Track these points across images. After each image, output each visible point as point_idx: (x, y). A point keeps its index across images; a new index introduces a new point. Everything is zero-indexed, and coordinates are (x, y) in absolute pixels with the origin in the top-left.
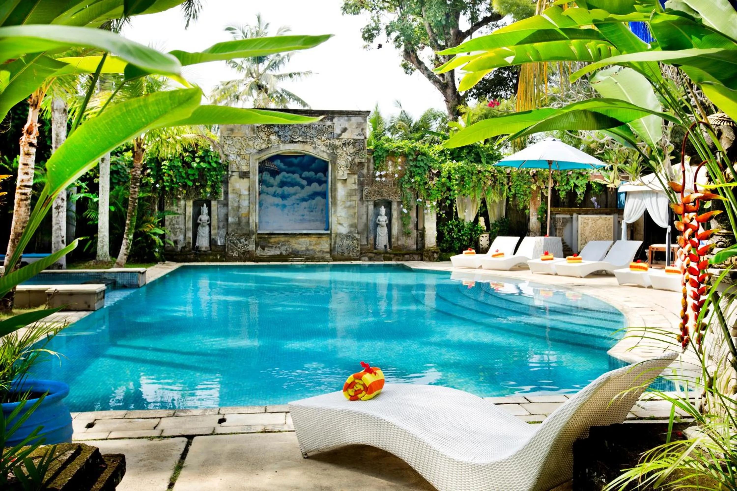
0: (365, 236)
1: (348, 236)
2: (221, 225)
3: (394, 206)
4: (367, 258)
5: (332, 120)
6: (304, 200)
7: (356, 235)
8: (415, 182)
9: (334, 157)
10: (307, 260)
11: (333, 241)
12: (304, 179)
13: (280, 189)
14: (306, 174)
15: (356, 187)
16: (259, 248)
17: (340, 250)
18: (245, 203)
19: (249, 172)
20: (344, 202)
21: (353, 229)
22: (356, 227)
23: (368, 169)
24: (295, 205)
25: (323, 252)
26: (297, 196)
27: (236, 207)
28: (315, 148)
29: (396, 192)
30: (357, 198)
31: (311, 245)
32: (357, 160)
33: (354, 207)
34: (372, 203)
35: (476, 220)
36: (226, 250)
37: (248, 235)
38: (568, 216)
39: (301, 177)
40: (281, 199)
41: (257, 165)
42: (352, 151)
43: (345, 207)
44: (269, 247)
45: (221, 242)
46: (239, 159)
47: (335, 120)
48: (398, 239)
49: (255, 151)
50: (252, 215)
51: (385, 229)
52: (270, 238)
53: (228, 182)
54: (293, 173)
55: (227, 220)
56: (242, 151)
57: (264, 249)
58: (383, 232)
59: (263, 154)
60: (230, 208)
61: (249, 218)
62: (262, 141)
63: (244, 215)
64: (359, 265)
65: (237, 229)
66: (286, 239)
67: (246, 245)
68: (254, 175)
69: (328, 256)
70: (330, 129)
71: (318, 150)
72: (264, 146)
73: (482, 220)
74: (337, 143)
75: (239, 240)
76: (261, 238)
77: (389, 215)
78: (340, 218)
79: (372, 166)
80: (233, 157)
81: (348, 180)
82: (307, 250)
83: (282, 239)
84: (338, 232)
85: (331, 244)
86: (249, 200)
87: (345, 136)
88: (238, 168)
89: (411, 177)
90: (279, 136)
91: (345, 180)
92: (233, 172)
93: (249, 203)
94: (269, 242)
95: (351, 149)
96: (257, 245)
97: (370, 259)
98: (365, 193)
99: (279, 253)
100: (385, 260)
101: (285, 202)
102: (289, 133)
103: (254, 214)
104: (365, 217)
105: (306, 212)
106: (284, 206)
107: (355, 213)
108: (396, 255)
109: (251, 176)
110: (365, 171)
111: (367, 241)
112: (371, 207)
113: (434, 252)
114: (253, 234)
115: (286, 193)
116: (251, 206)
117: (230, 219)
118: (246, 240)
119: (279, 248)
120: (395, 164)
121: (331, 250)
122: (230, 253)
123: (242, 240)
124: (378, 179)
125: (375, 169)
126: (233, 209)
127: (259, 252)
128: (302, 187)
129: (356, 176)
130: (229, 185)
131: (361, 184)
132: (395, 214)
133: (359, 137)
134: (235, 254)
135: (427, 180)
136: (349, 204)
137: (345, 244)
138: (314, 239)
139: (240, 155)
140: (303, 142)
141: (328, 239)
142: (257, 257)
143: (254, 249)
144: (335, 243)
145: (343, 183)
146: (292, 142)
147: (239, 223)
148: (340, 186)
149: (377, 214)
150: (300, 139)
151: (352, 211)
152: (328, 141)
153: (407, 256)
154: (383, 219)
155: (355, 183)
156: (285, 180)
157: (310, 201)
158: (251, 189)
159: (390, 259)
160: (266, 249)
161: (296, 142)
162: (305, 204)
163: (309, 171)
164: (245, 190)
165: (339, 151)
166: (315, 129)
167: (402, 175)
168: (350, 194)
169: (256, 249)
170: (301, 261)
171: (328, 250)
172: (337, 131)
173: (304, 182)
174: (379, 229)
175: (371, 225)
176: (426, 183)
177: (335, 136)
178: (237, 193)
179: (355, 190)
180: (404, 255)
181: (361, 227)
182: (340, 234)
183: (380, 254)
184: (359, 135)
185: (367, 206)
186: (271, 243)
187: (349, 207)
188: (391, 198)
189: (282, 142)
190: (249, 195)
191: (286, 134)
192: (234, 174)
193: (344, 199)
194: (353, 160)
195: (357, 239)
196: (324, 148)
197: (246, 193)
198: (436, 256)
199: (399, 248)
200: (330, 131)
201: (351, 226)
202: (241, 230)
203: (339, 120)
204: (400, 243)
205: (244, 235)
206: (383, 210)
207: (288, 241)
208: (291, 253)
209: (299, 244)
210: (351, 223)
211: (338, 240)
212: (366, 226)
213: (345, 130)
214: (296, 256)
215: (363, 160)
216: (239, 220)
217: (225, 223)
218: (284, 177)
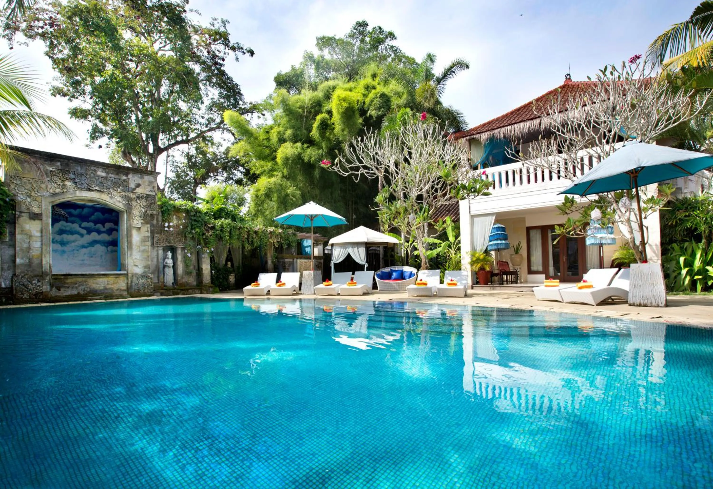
0: (156, 275)
1: (143, 276)
2: (6, 266)
3: (179, 251)
4: (159, 294)
5: (127, 176)
6: (83, 247)
7: (150, 275)
8: (196, 233)
9: (129, 209)
10: (106, 298)
11: (130, 280)
12: (83, 228)
13: (59, 236)
14: (85, 224)
15: (149, 234)
16: (54, 289)
17: (136, 287)
18: (37, 245)
19: (41, 214)
20: (139, 246)
21: (146, 270)
22: (149, 268)
23: (157, 221)
24: (75, 251)
25: (121, 290)
26: (76, 244)
27: (26, 248)
28: (111, 198)
29: (180, 241)
30: (149, 243)
31: (108, 284)
32: (149, 212)
33: (147, 252)
34: (161, 248)
35: (226, 264)
36: (14, 292)
37: (42, 276)
38: (291, 260)
39: (80, 226)
40: (59, 245)
41: (50, 208)
42: (145, 204)
43: (139, 251)
44: (65, 287)
45: (5, 284)
46: (29, 200)
47: (130, 176)
48: (182, 278)
49: (48, 194)
50: (45, 256)
51: (171, 270)
52: (67, 279)
53: (15, 223)
54: (73, 222)
55: (14, 261)
56: (33, 192)
57: (59, 290)
58: (169, 272)
59: (58, 198)
60: (17, 249)
61: (42, 260)
62: (56, 185)
63: (35, 257)
64: (153, 300)
65: (28, 271)
66: (84, 279)
67: (39, 286)
68: (47, 217)
69: (125, 293)
70: (125, 183)
71: (115, 200)
72: (58, 191)
73: (229, 263)
74: (132, 195)
75: (30, 282)
76: (56, 279)
77: (174, 258)
78: (135, 260)
79: (160, 218)
80: (22, 197)
81: (141, 229)
82: (106, 289)
83: (80, 279)
84: (134, 272)
85: (128, 283)
86: (42, 241)
87: (139, 191)
88: (28, 209)
89: (192, 229)
90: (76, 183)
91: (139, 228)
92: (21, 212)
93: (42, 244)
94: (65, 283)
95: (143, 202)
96: (52, 286)
97: (162, 294)
98: (155, 240)
99: (76, 293)
100: (174, 295)
101: (65, 248)
102: (86, 181)
103: (48, 255)
104: (155, 260)
105: (86, 257)
106: (64, 252)
107: (148, 257)
108: (182, 290)
109: (44, 218)
110: (155, 222)
111: (158, 280)
112: (161, 252)
113: (209, 287)
114: (47, 275)
115: (65, 240)
116: (44, 247)
117: (18, 261)
118: (38, 281)
119: (76, 288)
120: (179, 218)
121: (128, 288)
122: (19, 295)
123: (34, 282)
124: (166, 229)
125: (163, 221)
126: (22, 250)
127: (54, 293)
128: (82, 235)
129: (149, 226)
130: (17, 225)
131: (152, 232)
132: (180, 258)
133: (150, 193)
134: (26, 296)
135: (205, 232)
136: (142, 248)
137: (140, 283)
138: (111, 279)
139: (30, 196)
140: (100, 191)
141: (125, 279)
142: (51, 298)
143: (49, 290)
144: (132, 282)
145: (137, 231)
146: (89, 190)
147: (30, 264)
148: (134, 233)
149: (165, 258)
150: (97, 188)
151: (145, 255)
152: (124, 194)
153: (190, 291)
154: (170, 262)
155: (148, 231)
156: (64, 228)
157: (89, 248)
158: (44, 231)
159: (178, 294)
160: (62, 289)
161: (93, 191)
162: (84, 250)
163: (88, 222)
164: (37, 231)
165: (134, 203)
166: (112, 180)
167: (185, 227)
168: (144, 241)
169: (51, 290)
170: (101, 299)
171: (125, 288)
172: (132, 185)
173: (84, 232)
174: (167, 270)
175: (161, 266)
176: (203, 234)
177: (130, 190)
178: (26, 234)
179: (148, 237)
180: (188, 290)
181: (153, 268)
182: (136, 274)
183: (170, 290)
184: (151, 191)
185: (158, 251)
186: (67, 283)
187: (143, 251)
188: (176, 245)
189: (78, 188)
190: (42, 236)
191: (83, 182)
192: (23, 214)
193: (138, 244)
194: (146, 211)
195: (151, 278)
196: (119, 199)
197: (39, 234)
198: (211, 289)
199: (182, 285)
200: (125, 185)
201: (145, 267)
202: (32, 272)
203: (133, 177)
204: (184, 280)
205: (36, 276)
206: (170, 254)
207: (85, 282)
208: (90, 292)
209: (97, 284)
210: (145, 265)
211: (135, 279)
212: (157, 267)
213: (138, 186)
214: (95, 295)
215: (155, 212)
216: (29, 262)
217: (12, 265)
218: (62, 225)
